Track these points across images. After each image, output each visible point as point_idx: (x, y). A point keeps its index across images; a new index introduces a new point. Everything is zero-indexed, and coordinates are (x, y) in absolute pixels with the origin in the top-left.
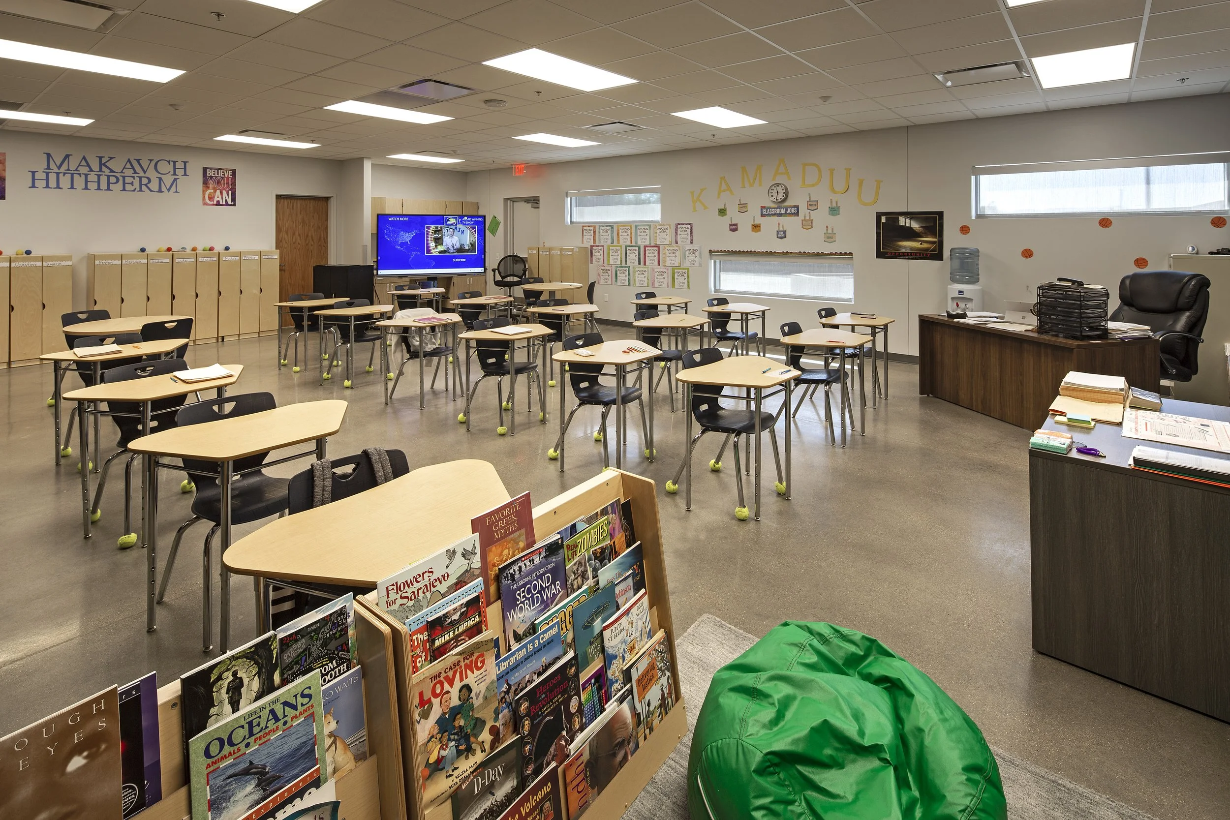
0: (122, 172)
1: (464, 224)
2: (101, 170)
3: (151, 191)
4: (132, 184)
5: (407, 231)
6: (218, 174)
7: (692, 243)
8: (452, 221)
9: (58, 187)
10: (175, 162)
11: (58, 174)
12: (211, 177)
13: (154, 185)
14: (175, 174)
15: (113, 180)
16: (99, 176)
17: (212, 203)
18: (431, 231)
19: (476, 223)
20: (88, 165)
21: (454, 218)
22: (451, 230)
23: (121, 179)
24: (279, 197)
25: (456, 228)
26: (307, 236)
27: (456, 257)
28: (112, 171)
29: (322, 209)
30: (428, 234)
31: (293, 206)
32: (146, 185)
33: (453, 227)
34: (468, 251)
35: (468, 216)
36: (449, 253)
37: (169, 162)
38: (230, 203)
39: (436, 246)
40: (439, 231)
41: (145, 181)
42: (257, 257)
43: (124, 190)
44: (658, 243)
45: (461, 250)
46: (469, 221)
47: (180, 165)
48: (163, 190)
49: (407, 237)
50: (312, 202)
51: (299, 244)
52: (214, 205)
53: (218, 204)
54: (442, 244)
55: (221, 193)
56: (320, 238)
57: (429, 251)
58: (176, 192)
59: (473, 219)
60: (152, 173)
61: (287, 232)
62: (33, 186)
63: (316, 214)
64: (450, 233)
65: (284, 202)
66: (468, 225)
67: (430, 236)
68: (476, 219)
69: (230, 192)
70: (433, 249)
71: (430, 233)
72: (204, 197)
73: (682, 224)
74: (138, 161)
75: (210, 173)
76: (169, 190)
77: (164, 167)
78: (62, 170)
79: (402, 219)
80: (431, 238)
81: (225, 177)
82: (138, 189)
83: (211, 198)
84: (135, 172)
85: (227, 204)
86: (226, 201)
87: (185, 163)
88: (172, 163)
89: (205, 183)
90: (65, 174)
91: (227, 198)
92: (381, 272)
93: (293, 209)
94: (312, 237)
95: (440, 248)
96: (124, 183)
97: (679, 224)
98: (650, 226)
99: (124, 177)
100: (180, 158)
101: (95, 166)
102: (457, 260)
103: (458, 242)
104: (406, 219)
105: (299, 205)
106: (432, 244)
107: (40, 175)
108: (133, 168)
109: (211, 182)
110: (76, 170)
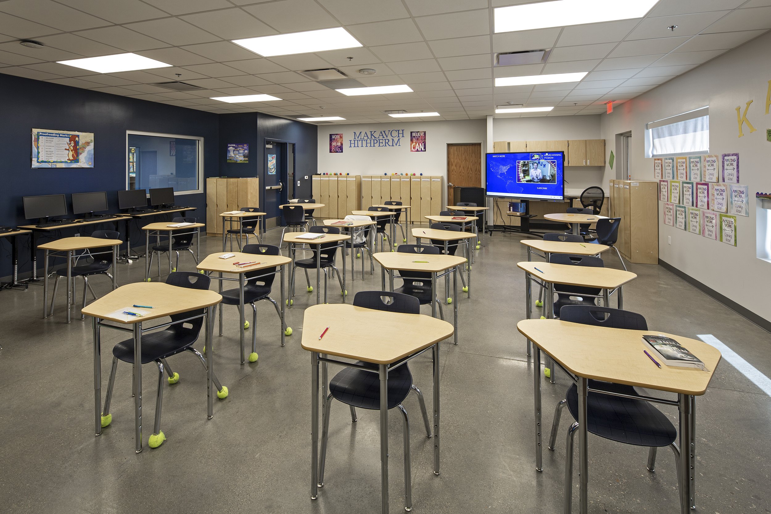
0: (379, 138)
1: (546, 159)
2: (371, 138)
3: (389, 146)
4: (382, 143)
5: (504, 165)
6: (417, 135)
7: (738, 181)
8: (536, 157)
9: (358, 146)
10: (398, 131)
11: (358, 140)
12: (414, 136)
13: (390, 143)
14: (399, 137)
15: (376, 142)
16: (371, 140)
17: (415, 150)
18: (520, 165)
19: (555, 158)
20: (367, 136)
21: (537, 154)
22: (535, 164)
23: (378, 141)
24: (449, 145)
25: (539, 162)
26: (468, 168)
27: (540, 186)
28: (375, 138)
29: (478, 151)
30: (518, 167)
31: (459, 150)
32: (387, 143)
33: (537, 161)
34: (549, 181)
35: (549, 153)
36: (534, 182)
37: (396, 131)
38: (423, 150)
39: (524, 176)
40: (526, 165)
41: (387, 141)
42: (429, 180)
43: (379, 146)
44: (707, 180)
45: (543, 180)
46: (549, 157)
47: (401, 132)
48: (394, 145)
49: (504, 169)
50: (471, 147)
51: (463, 173)
52: (415, 151)
53: (417, 151)
54: (528, 175)
55: (419, 144)
56: (476, 169)
57: (519, 180)
58: (399, 145)
59: (553, 155)
60: (390, 137)
61: (456, 166)
62: (351, 147)
63: (473, 154)
64: (534, 166)
65: (454, 148)
66: (549, 159)
67: (520, 169)
68: (556, 155)
69: (423, 144)
70: (522, 178)
71: (520, 167)
72: (411, 147)
73: (729, 155)
74: (384, 132)
75: (414, 134)
76: (396, 145)
77: (395, 134)
78: (359, 139)
79: (501, 156)
80: (521, 170)
81: (420, 136)
82: (384, 145)
83: (414, 148)
84: (383, 137)
85: (422, 151)
86: (421, 149)
87: (403, 130)
88: (397, 131)
89: (412, 140)
90: (360, 140)
91: (422, 147)
92: (488, 193)
93: (459, 152)
94: (471, 169)
95: (528, 178)
96: (379, 143)
97: (726, 156)
98: (700, 158)
99: (379, 140)
100: (400, 129)
101: (370, 137)
102: (540, 188)
103: (541, 174)
104: (504, 156)
105: (463, 149)
106: (521, 175)
107: (352, 142)
108: (383, 135)
109: (414, 139)
110: (363, 138)
